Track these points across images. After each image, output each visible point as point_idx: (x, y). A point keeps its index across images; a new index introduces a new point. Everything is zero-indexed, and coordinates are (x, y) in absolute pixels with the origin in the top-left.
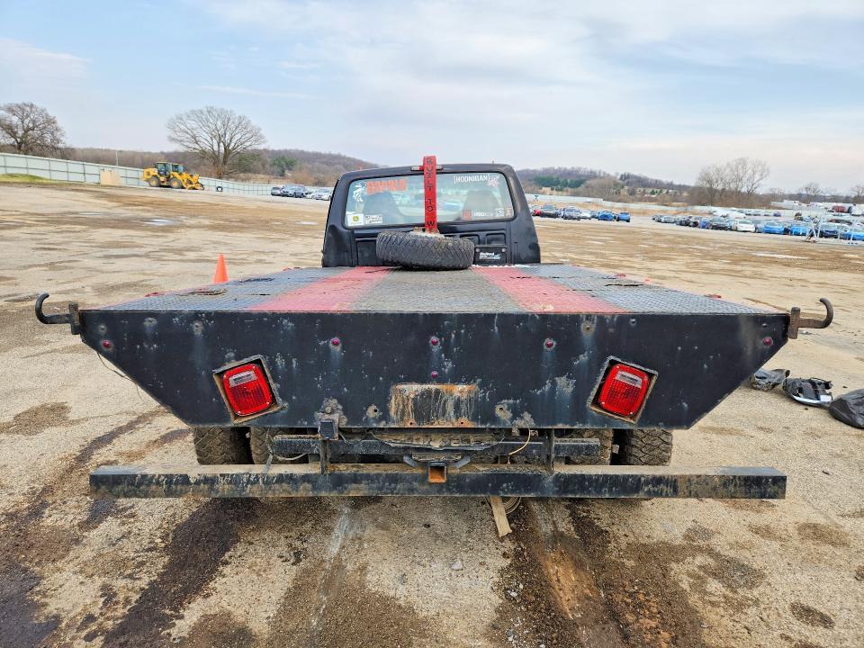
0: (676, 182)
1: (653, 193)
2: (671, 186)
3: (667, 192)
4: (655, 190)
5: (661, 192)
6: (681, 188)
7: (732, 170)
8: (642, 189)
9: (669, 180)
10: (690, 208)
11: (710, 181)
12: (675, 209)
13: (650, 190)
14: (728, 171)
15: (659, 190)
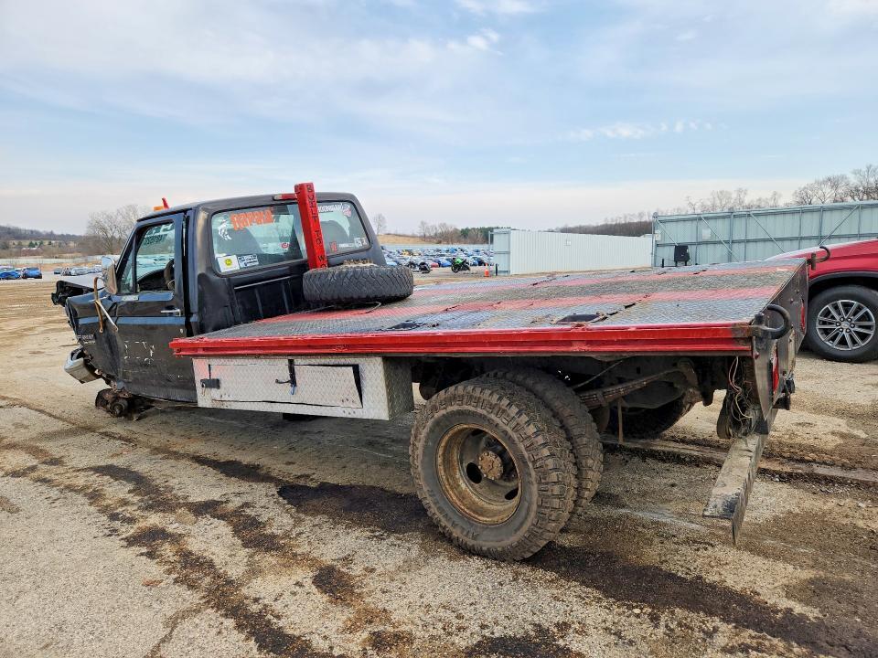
0: (57, 232)
1: (31, 245)
2: (51, 236)
3: (50, 243)
4: (34, 242)
5: (41, 243)
6: (66, 238)
7: (124, 218)
8: (16, 242)
9: (49, 231)
10: (90, 258)
11: (104, 229)
12: (71, 260)
13: (27, 242)
14: (120, 218)
15: (38, 242)
